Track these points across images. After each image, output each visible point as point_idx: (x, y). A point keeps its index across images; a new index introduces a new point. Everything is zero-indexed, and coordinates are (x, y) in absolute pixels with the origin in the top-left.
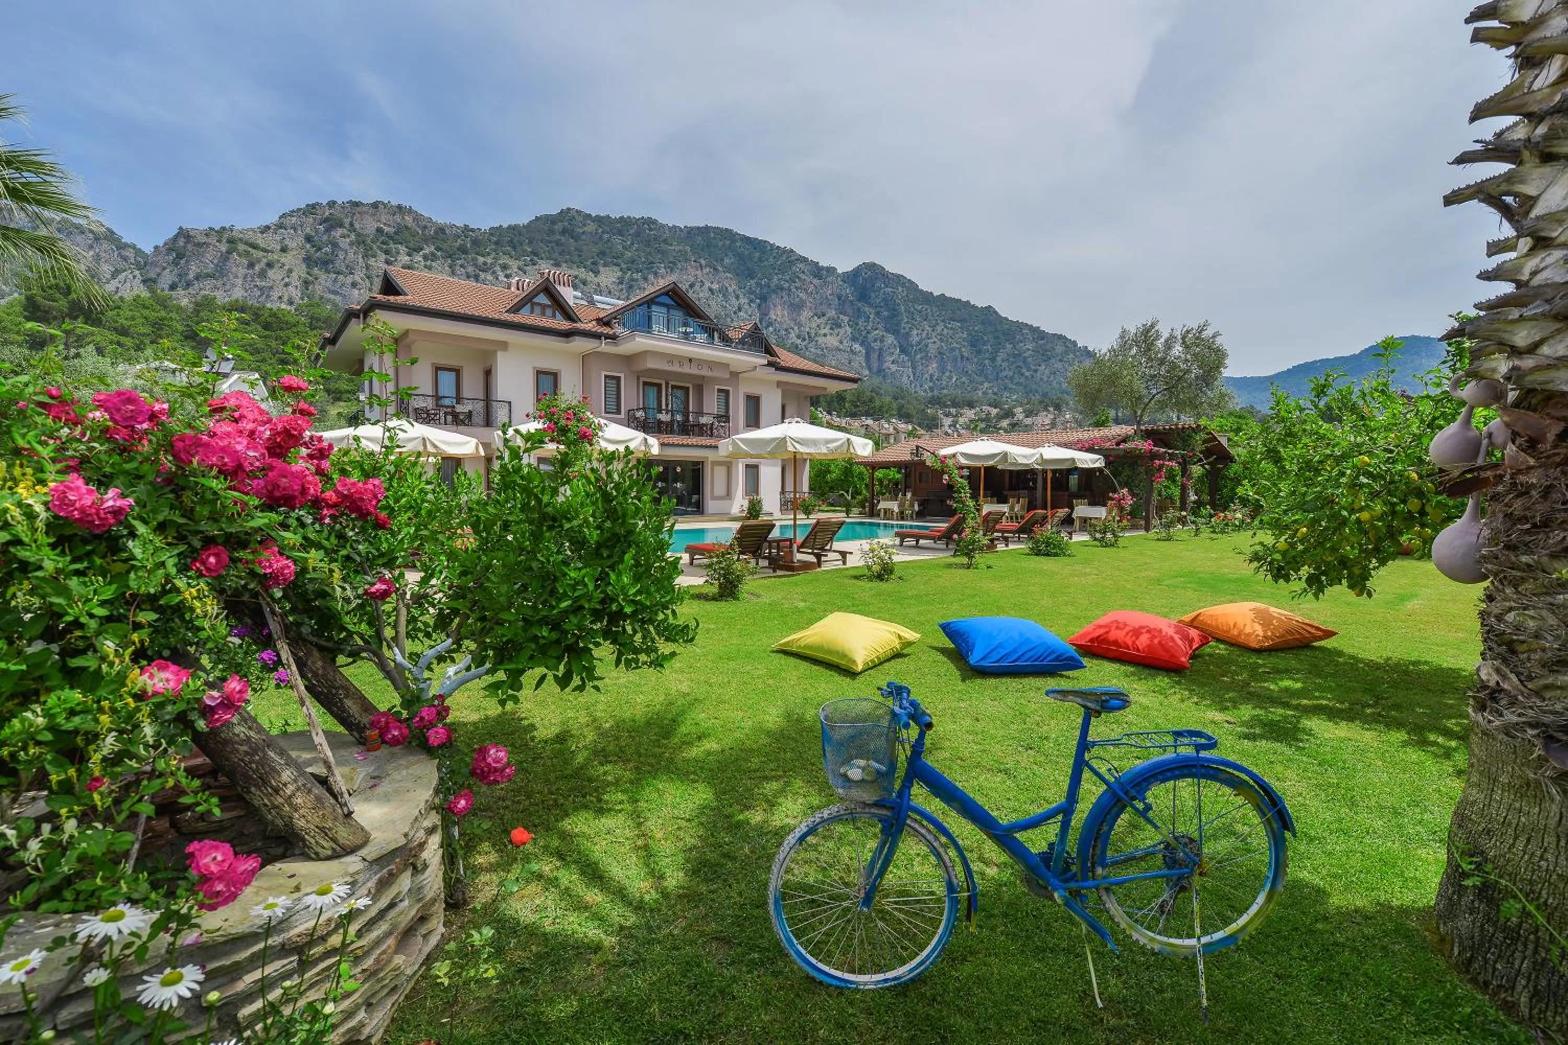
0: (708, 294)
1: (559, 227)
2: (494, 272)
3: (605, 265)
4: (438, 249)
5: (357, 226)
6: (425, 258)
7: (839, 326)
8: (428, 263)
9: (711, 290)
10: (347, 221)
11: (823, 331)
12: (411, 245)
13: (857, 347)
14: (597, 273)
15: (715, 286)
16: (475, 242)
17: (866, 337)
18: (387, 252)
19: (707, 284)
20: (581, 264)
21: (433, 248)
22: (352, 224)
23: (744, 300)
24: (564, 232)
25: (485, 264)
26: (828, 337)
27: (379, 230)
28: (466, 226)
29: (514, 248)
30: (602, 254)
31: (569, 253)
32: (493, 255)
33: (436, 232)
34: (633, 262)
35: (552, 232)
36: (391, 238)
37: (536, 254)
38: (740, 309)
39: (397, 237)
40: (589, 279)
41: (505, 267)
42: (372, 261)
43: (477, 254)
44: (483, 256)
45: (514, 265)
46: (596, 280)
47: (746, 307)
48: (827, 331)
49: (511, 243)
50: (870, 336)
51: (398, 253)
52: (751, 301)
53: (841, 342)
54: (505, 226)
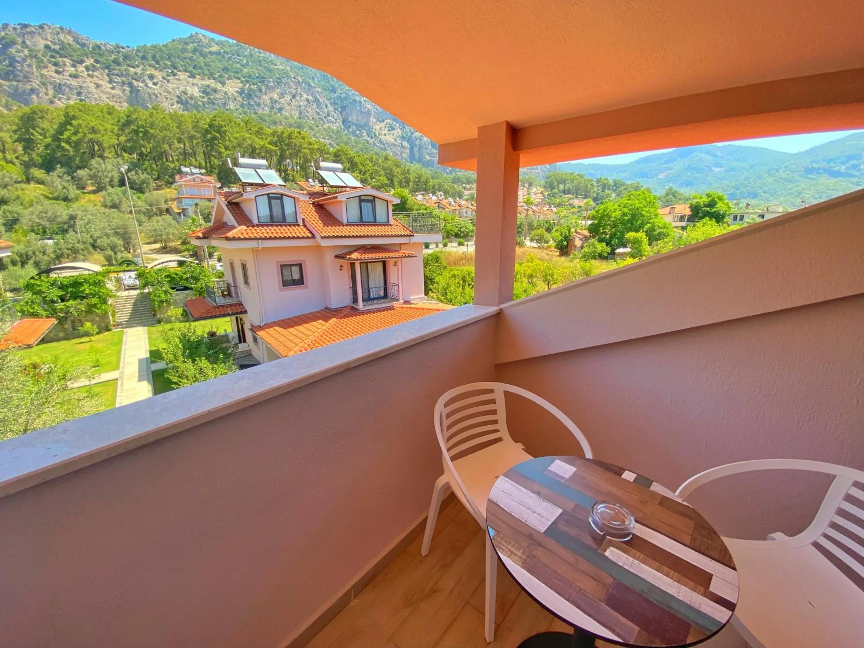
0: (305, 103)
1: (190, 47)
2: (144, 81)
3: (229, 79)
4: (97, 61)
5: (28, 43)
6: (87, 68)
7: (393, 129)
8: (90, 72)
9: (308, 100)
10: (19, 40)
11: (383, 132)
12: (75, 58)
13: (405, 143)
14: (223, 84)
15: (310, 97)
16: (126, 57)
17: (411, 137)
18: (55, 64)
19: (305, 96)
20: (211, 76)
21: (92, 61)
22: (24, 42)
23: (331, 109)
24: (195, 51)
25: (136, 74)
26: (387, 136)
27: (47, 47)
28: (117, 46)
29: (157, 62)
30: (226, 69)
31: (200, 68)
32: (142, 67)
33: (93, 49)
34: (250, 77)
35: (184, 51)
36: (58, 53)
37: (175, 68)
38: (328, 115)
39: (62, 52)
40: (218, 88)
41: (151, 77)
42: (44, 72)
43: (129, 66)
44: (133, 67)
45: (159, 75)
46: (224, 89)
47: (333, 113)
48: (386, 131)
49: (154, 58)
50: (413, 136)
51: (65, 65)
52: (336, 109)
53: (396, 140)
54: (149, 45)
